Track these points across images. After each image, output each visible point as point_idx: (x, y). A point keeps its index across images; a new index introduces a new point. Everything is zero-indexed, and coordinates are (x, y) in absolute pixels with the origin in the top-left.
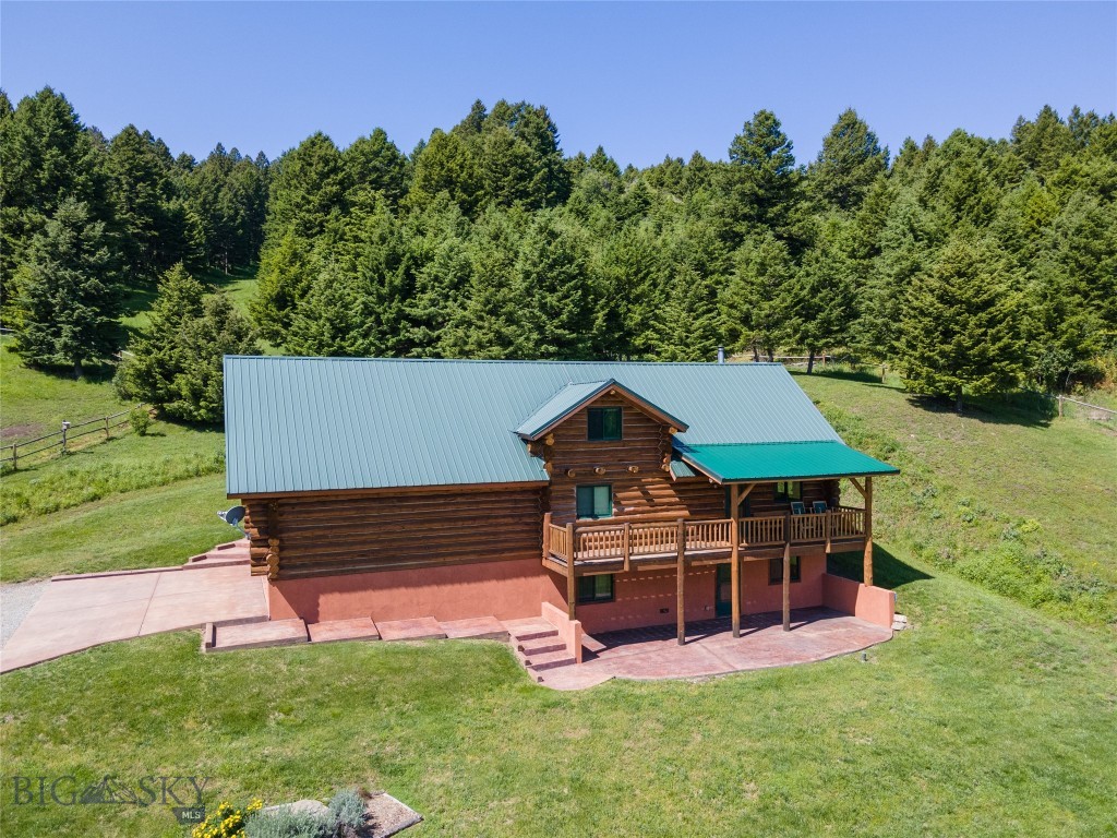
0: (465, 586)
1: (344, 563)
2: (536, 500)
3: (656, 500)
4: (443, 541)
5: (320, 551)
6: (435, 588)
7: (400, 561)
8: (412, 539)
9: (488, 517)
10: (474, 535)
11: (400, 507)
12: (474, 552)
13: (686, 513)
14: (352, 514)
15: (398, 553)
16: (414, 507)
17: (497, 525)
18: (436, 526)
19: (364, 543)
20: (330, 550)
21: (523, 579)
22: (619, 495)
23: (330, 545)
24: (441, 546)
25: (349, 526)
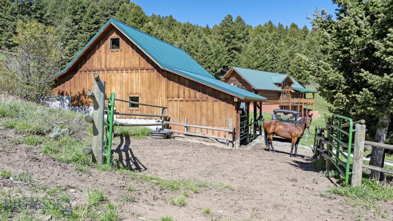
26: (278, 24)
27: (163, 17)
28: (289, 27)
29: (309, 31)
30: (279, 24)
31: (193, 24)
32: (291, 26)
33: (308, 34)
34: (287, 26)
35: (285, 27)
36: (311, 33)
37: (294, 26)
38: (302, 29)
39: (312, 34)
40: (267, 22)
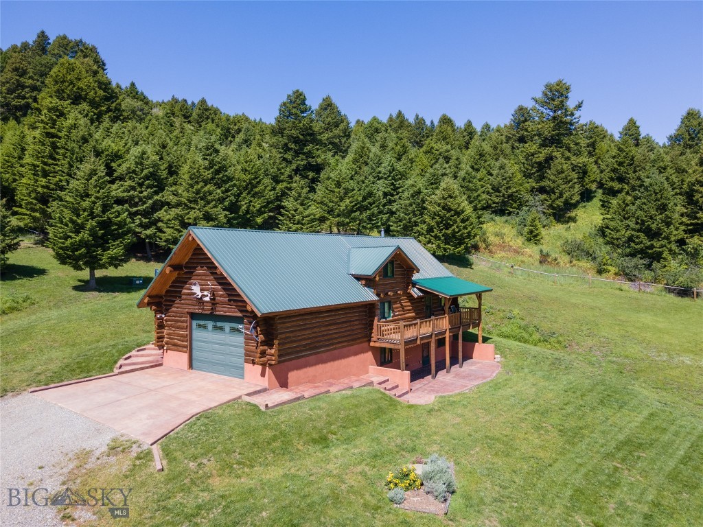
0: (343, 360)
1: (297, 352)
2: (366, 311)
3: (405, 308)
4: (334, 336)
5: (288, 346)
6: (332, 363)
7: (319, 349)
8: (323, 336)
9: (351, 321)
10: (345, 331)
11: (319, 318)
12: (346, 341)
13: (414, 314)
14: (301, 323)
15: (318, 344)
16: (324, 317)
17: (353, 325)
18: (331, 328)
19: (305, 339)
20: (292, 345)
21: (362, 354)
22: (394, 306)
23: (292, 342)
24: (332, 339)
25: (299, 330)
26: (414, 117)
27: (193, 103)
28: (436, 123)
29: (475, 133)
30: (417, 116)
31: (252, 118)
32: (440, 122)
33: (475, 137)
34: (432, 122)
35: (428, 123)
36: (481, 136)
37: (446, 121)
38: (463, 127)
39: (483, 137)
40: (394, 116)
